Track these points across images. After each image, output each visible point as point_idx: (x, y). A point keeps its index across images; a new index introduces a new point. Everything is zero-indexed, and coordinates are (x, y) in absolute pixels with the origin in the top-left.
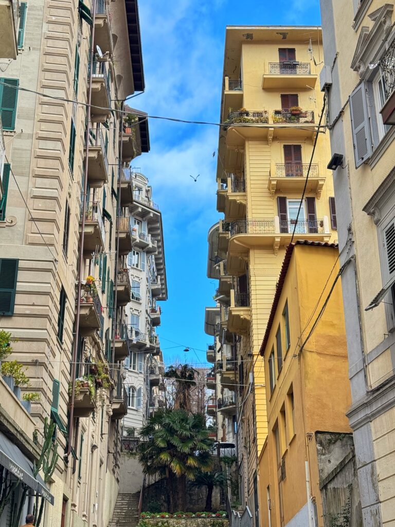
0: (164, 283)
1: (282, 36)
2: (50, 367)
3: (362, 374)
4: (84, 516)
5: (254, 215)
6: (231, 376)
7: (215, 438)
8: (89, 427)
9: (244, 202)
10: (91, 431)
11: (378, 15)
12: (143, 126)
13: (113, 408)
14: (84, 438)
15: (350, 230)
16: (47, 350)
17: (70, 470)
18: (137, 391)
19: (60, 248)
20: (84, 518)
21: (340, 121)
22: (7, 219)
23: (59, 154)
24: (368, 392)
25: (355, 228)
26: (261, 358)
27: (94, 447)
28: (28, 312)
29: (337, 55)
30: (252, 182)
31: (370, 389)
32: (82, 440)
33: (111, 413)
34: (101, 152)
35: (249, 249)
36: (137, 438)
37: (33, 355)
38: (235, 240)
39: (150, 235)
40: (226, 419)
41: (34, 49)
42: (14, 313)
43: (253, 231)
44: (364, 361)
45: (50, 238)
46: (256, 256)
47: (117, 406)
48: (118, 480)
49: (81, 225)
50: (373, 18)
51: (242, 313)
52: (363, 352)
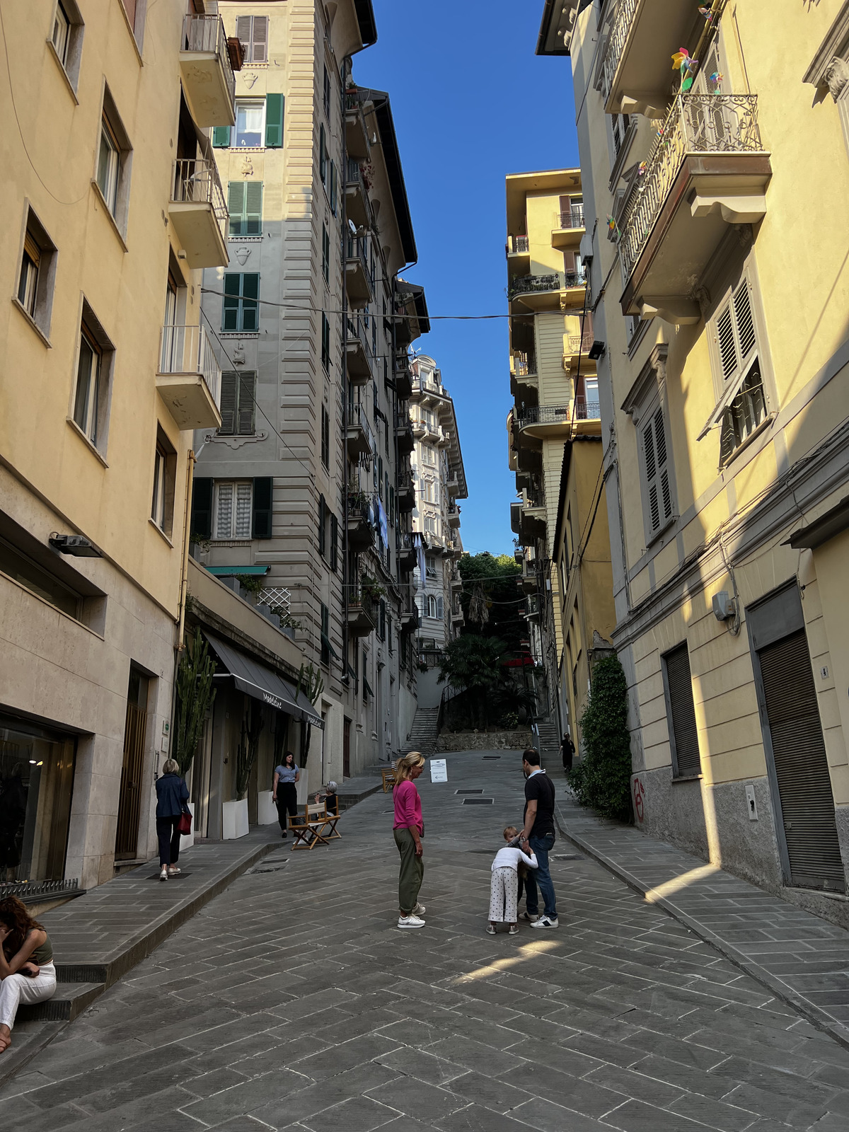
0: (462, 480)
1: (573, 181)
2: (315, 590)
3: (624, 591)
4: (374, 735)
5: (547, 401)
6: (532, 581)
7: (528, 645)
8: (372, 645)
9: (535, 386)
10: (375, 649)
11: (631, 176)
12: (419, 302)
13: (402, 622)
14: (367, 657)
15: (612, 430)
16: (310, 572)
17: (352, 692)
18: (437, 600)
19: (318, 461)
20: (373, 738)
21: (601, 301)
22: (258, 434)
23: (307, 354)
24: (629, 612)
25: (617, 427)
26: (554, 564)
27: (380, 666)
28: (286, 533)
29: (596, 221)
30: (544, 361)
31: (632, 608)
32: (365, 659)
33: (401, 628)
34: (361, 345)
35: (542, 440)
36: (438, 649)
37: (295, 578)
38: (524, 432)
39: (440, 427)
40: (536, 626)
41: (274, 235)
42: (273, 534)
43: (546, 419)
44: (626, 578)
45: (304, 451)
46: (550, 447)
47: (406, 620)
48: (415, 695)
49: (343, 431)
50: (627, 179)
51: (536, 514)
52: (625, 568)
